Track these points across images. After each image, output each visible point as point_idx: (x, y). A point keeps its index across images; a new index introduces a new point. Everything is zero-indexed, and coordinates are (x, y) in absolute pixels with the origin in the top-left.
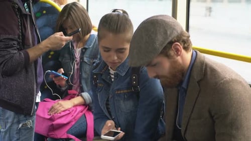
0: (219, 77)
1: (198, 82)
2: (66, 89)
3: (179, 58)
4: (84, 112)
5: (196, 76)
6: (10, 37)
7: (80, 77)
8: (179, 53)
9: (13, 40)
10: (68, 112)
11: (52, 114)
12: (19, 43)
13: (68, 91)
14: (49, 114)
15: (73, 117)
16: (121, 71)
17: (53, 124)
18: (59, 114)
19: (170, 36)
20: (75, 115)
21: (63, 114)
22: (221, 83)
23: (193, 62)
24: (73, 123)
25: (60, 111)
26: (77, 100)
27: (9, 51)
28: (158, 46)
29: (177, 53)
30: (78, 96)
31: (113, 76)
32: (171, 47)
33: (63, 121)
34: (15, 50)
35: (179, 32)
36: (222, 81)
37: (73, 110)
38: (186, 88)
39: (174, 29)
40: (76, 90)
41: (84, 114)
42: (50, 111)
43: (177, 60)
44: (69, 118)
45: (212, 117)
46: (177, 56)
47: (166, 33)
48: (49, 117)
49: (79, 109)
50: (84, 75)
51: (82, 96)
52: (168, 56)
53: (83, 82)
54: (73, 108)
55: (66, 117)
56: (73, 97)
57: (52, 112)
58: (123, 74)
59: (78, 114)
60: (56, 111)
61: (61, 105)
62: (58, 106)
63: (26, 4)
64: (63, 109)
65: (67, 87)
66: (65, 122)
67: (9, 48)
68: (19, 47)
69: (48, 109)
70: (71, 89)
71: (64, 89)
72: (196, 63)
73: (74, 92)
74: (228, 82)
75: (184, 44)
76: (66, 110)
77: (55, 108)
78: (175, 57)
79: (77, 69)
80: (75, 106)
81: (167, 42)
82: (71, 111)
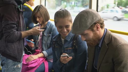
0: (118, 42)
1: (107, 44)
2: (34, 49)
3: (98, 32)
4: (43, 61)
5: (106, 41)
6: (13, 22)
7: (42, 43)
8: (98, 29)
9: (14, 24)
10: (35, 61)
11: (27, 62)
12: (17, 26)
13: (36, 50)
14: (26, 62)
15: (38, 63)
16: (68, 39)
17: (28, 67)
18: (31, 62)
19: (95, 20)
20: (39, 62)
21: (33, 62)
22: (120, 45)
23: (105, 34)
24: (38, 67)
25: (31, 60)
26: (40, 55)
27: (12, 30)
28: (88, 24)
29: (97, 29)
30: (41, 53)
31: (63, 42)
32: (95, 26)
33: (33, 65)
34: (15, 29)
35: (99, 18)
36: (120, 44)
37: (38, 60)
38: (100, 47)
39: (97, 17)
40: (40, 50)
41: (44, 62)
42: (26, 60)
43: (97, 33)
44: (36, 64)
45: (113, 62)
46: (97, 31)
47: (93, 18)
48: (26, 63)
49: (41, 59)
50: (44, 42)
51: (42, 53)
52: (93, 30)
53: (43, 45)
54: (38, 59)
55: (34, 63)
56: (38, 54)
57: (27, 61)
58: (69, 40)
59: (40, 62)
60: (29, 60)
61: (32, 57)
62: (30, 58)
63: (19, 6)
64: (33, 59)
65: (35, 48)
66: (34, 66)
67: (13, 28)
68: (16, 28)
69: (25, 59)
70: (37, 49)
71: (33, 49)
72: (106, 35)
73: (39, 51)
74: (123, 45)
75: (101, 25)
76: (35, 60)
77: (29, 58)
78: (96, 31)
79: (41, 39)
80: (39, 58)
81: (93, 23)
82: (37, 60)
